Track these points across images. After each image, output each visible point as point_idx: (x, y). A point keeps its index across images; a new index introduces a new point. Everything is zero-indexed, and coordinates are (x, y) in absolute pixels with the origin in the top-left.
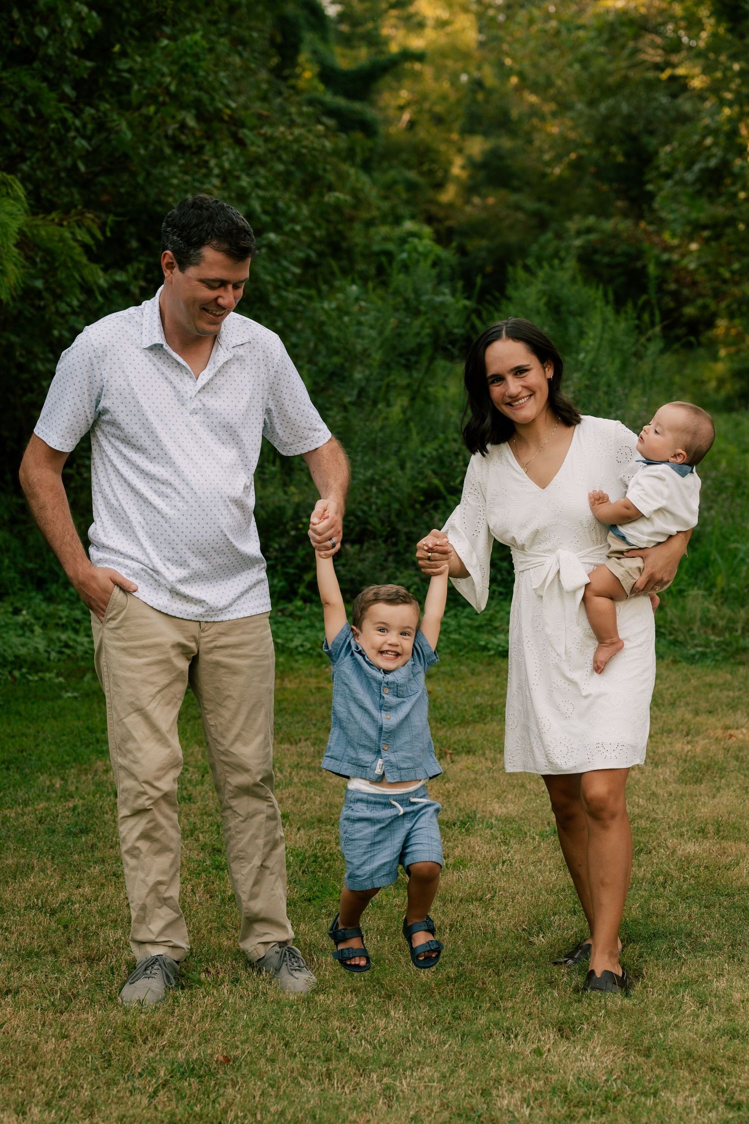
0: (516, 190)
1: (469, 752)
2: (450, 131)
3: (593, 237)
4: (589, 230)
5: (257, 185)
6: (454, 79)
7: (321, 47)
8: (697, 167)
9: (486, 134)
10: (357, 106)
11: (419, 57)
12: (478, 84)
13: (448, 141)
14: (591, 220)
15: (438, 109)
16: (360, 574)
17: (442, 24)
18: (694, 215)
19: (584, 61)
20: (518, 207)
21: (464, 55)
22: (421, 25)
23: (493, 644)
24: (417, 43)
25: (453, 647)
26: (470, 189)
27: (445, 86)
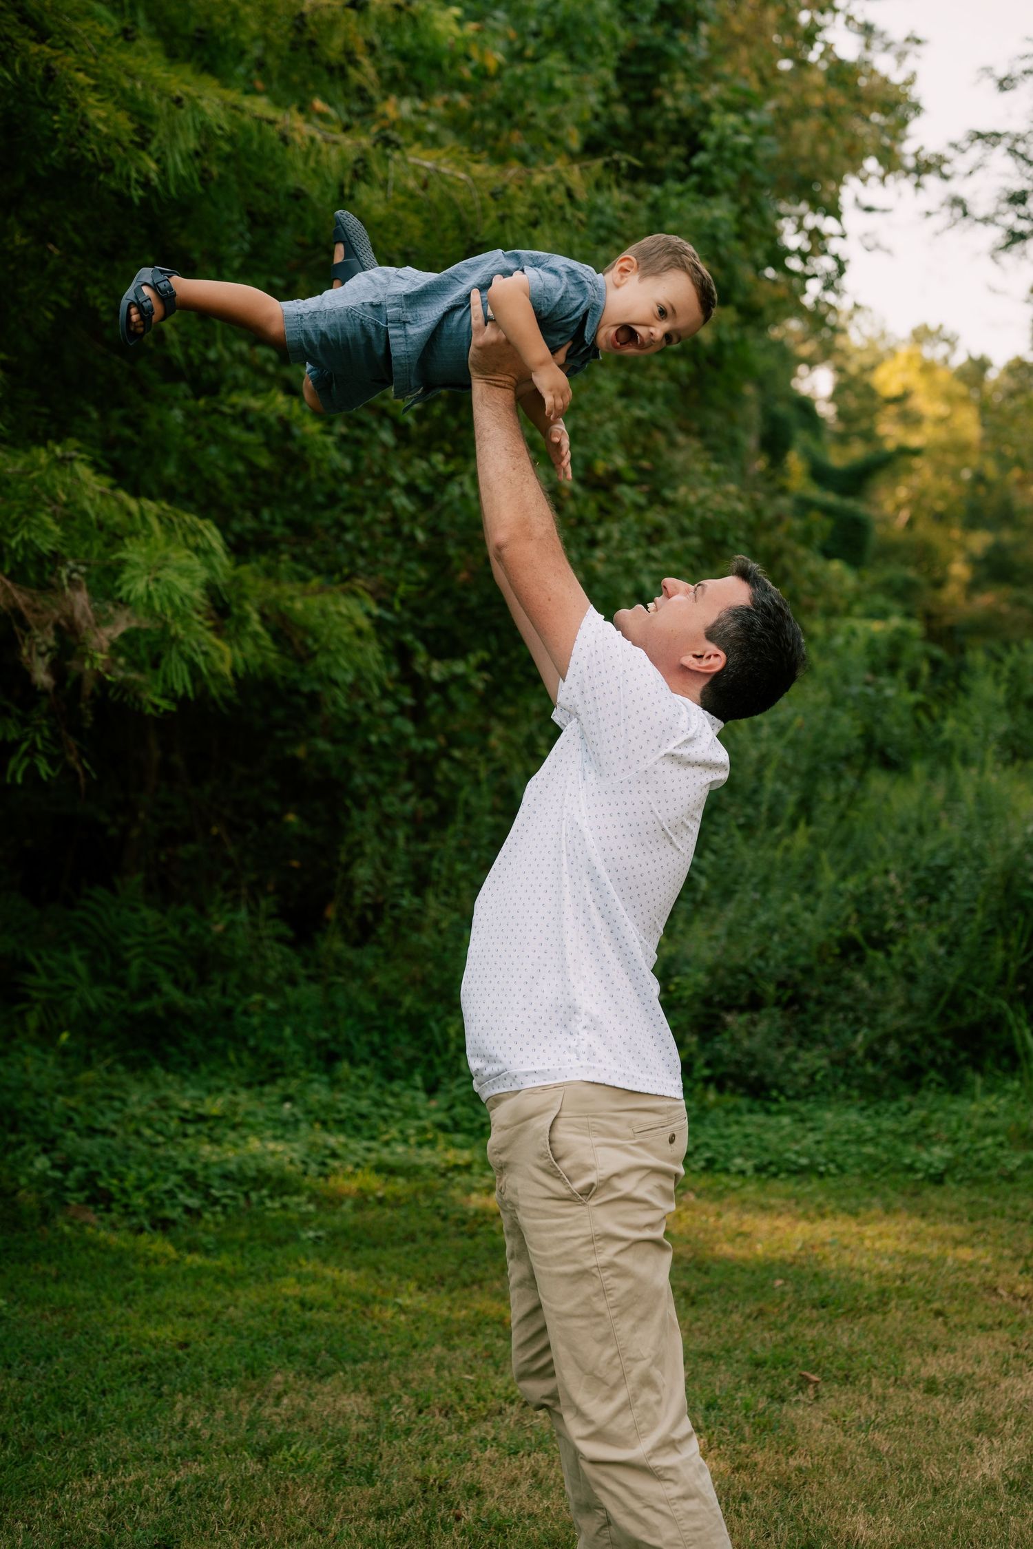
0: (1019, 584)
2: (950, 528)
6: (955, 475)
7: (814, 446)
9: (988, 528)
10: (850, 503)
11: (916, 452)
12: (979, 478)
13: (948, 539)
15: (940, 506)
16: (749, 1053)
17: (942, 421)
20: (1022, 603)
21: (961, 448)
22: (920, 422)
23: (922, 1161)
24: (915, 440)
25: (866, 1166)
26: (973, 587)
27: (947, 483)
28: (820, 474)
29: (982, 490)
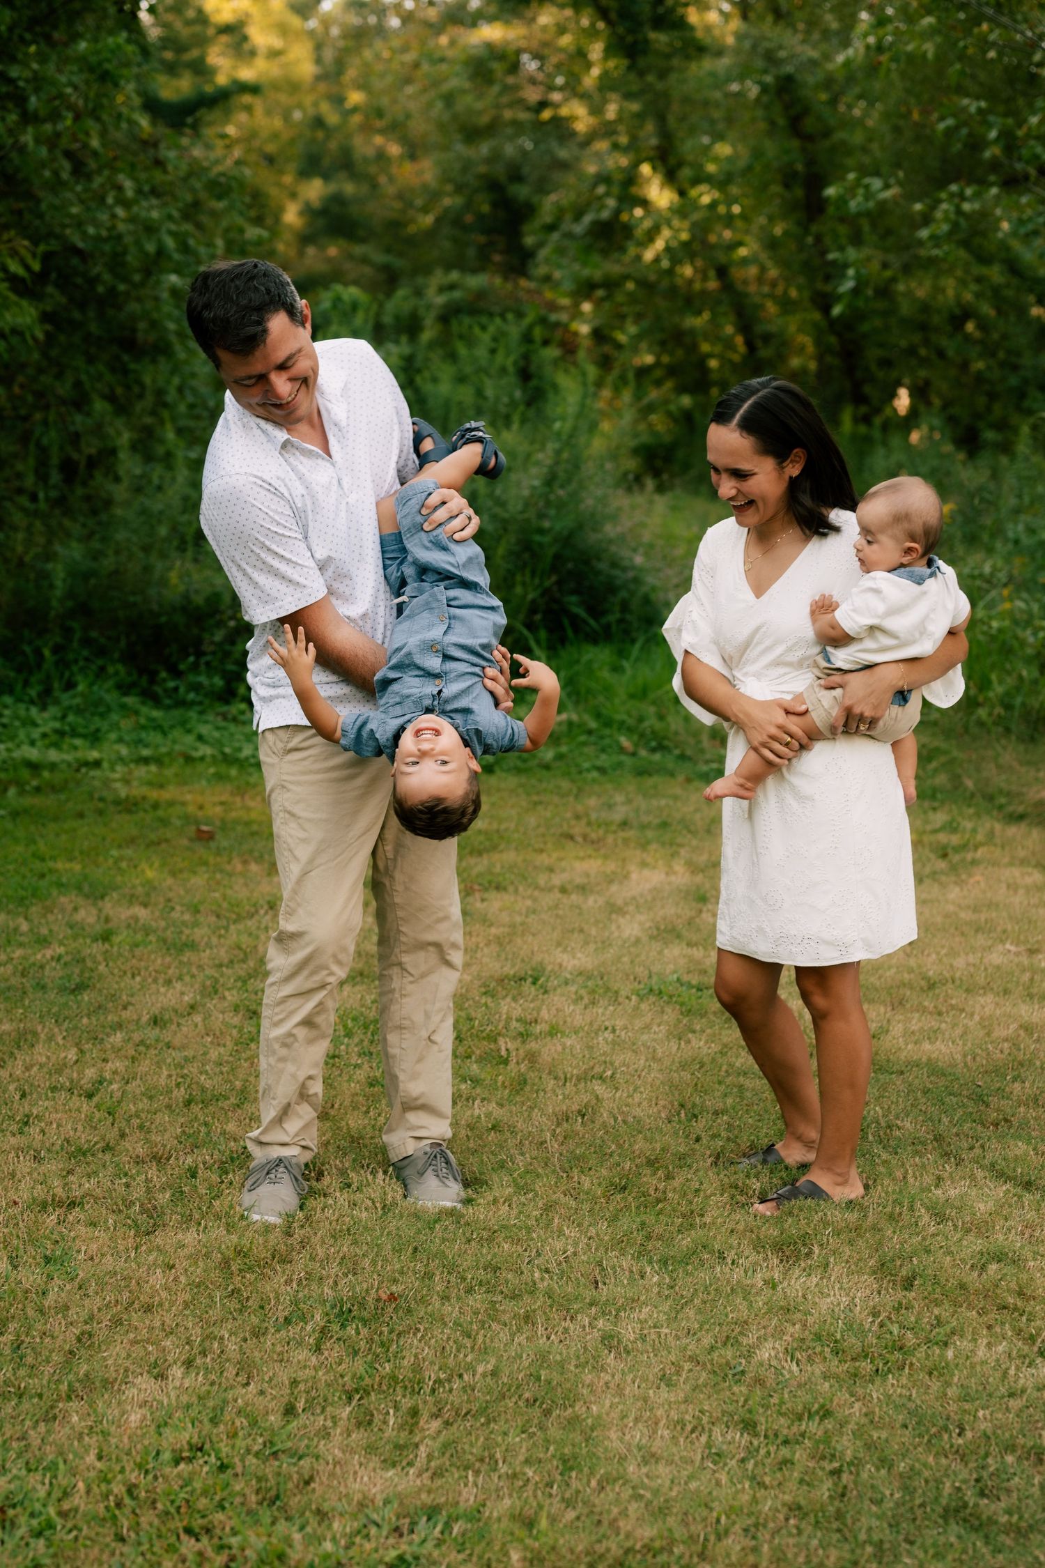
0: (363, 240)
1: (498, 888)
2: (281, 172)
3: (457, 294)
4: (452, 287)
5: (170, 217)
6: (287, 117)
8: (588, 219)
9: (326, 177)
11: (254, 89)
12: (315, 122)
13: (279, 185)
14: (454, 276)
15: (271, 148)
17: (274, 54)
18: (586, 272)
19: (449, 99)
20: (365, 260)
21: (293, 86)
22: (253, 53)
24: (247, 74)
26: (305, 239)
27: (278, 123)
28: (153, 106)
29: (320, 135)
